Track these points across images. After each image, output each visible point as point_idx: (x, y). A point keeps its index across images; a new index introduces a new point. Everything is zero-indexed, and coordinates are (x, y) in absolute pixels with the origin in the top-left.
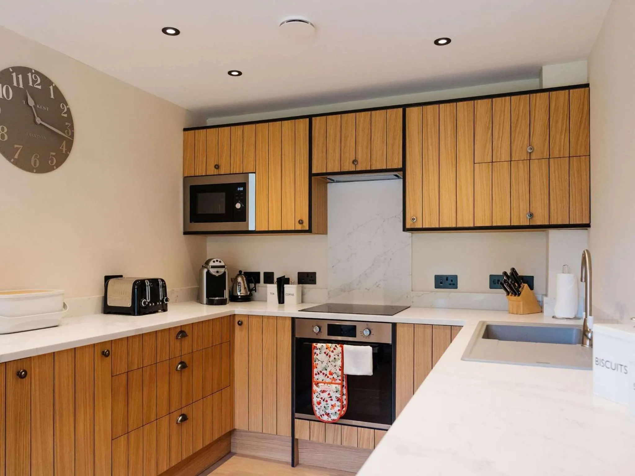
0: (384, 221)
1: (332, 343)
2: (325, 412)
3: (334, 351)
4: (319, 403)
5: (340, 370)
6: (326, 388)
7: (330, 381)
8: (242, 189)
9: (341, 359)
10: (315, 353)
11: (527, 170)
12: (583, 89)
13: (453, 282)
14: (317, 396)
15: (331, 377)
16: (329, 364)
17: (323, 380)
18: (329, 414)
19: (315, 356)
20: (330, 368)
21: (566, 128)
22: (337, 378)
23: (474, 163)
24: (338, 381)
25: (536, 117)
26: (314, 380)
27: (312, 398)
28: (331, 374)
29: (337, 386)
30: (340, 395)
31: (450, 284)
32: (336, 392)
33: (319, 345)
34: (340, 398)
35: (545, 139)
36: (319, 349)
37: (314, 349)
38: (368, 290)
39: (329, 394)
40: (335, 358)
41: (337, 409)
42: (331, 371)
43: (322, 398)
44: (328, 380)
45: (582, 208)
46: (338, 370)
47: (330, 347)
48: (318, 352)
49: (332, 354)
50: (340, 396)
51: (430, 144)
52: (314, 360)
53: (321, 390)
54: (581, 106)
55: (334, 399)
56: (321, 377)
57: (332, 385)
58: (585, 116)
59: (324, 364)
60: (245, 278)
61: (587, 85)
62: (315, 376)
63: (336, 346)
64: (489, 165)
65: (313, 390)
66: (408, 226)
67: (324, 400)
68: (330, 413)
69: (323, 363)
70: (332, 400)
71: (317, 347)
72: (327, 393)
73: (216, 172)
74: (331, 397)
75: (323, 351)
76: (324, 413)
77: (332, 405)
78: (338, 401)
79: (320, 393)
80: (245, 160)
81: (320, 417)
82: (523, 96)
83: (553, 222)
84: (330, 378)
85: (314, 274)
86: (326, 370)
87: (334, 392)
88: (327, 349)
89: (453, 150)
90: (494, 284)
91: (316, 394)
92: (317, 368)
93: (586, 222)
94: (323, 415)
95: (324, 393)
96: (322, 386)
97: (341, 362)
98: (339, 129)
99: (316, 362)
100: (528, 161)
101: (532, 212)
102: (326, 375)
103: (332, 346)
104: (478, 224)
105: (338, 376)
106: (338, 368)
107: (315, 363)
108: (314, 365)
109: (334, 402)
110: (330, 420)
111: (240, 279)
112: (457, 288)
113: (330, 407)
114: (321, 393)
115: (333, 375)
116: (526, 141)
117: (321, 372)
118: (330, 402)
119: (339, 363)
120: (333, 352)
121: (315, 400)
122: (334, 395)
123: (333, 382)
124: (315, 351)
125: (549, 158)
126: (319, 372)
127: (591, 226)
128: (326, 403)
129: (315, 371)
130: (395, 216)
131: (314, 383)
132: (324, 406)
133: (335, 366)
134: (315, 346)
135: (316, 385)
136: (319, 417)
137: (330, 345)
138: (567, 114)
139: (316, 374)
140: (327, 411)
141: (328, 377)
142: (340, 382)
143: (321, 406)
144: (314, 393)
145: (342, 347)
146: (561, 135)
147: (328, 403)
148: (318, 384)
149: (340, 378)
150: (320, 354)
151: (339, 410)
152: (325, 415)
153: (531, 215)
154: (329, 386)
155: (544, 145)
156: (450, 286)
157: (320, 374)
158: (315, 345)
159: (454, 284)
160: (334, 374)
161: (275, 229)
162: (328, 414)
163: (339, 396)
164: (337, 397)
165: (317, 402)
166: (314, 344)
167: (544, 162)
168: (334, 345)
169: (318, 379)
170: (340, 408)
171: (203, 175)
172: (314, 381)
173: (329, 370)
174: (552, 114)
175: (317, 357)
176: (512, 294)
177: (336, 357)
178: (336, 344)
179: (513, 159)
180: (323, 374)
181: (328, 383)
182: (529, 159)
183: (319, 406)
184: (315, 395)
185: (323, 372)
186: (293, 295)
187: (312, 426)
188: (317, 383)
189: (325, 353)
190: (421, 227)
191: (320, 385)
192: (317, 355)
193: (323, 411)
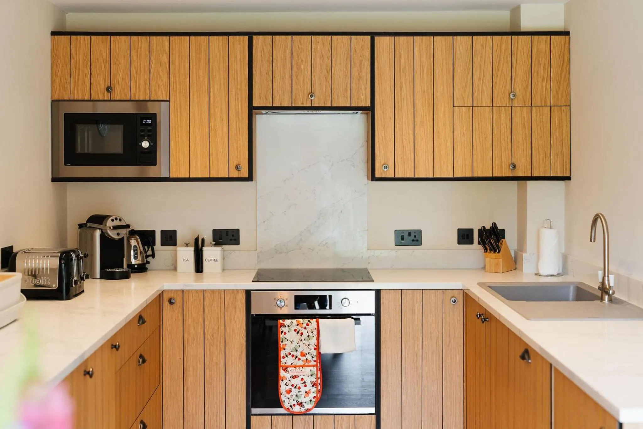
0: (332, 165)
1: (303, 318)
2: (297, 401)
3: (307, 327)
4: (289, 392)
5: (315, 349)
6: (299, 373)
7: (302, 363)
8: (149, 122)
9: (316, 337)
10: (282, 332)
11: (509, 117)
12: (563, 37)
13: (417, 238)
14: (286, 383)
15: (303, 358)
16: (301, 343)
17: (292, 364)
18: (302, 403)
19: (282, 336)
20: (303, 348)
21: (547, 77)
22: (311, 360)
23: (453, 106)
24: (313, 363)
25: (518, 62)
26: (282, 364)
27: (279, 386)
28: (303, 355)
29: (312, 368)
30: (316, 378)
31: (413, 240)
32: (311, 375)
33: (287, 322)
34: (316, 383)
35: (528, 85)
36: (287, 327)
37: (281, 327)
38: (313, 250)
39: (302, 379)
40: (308, 336)
41: (312, 396)
42: (303, 351)
43: (292, 385)
44: (300, 363)
45: (563, 160)
46: (313, 350)
47: (302, 323)
48: (285, 330)
49: (304, 332)
50: (316, 380)
51: (403, 80)
52: (281, 341)
53: (292, 376)
54: (562, 55)
55: (309, 384)
56: (289, 361)
57: (305, 368)
58: (565, 64)
59: (294, 344)
60: (139, 240)
61: (567, 33)
62: (282, 360)
63: (309, 321)
64: (469, 110)
65: (280, 376)
66: (377, 175)
67: (295, 387)
68: (303, 401)
69: (293, 342)
70: (305, 386)
71: (285, 325)
72: (300, 378)
73: (107, 96)
74: (305, 383)
75: (293, 329)
76: (295, 403)
77: (306, 392)
78: (313, 386)
79: (290, 379)
80: (153, 83)
81: (290, 408)
82: (505, 37)
83: (536, 174)
84: (302, 361)
85: (237, 231)
86: (297, 351)
87: (309, 376)
88: (297, 325)
89: (430, 91)
90: (463, 239)
91: (285, 381)
92: (284, 349)
93: (567, 174)
94: (294, 405)
95: (296, 379)
96: (292, 371)
97: (317, 339)
98: (289, 52)
99: (284, 343)
100: (510, 107)
101: (514, 163)
102: (297, 357)
103: (304, 321)
104: (457, 175)
105: (313, 357)
106: (312, 347)
107: (282, 344)
108: (280, 346)
109: (309, 387)
110: (303, 410)
111: (133, 242)
112: (421, 245)
113: (304, 394)
114: (292, 379)
115: (307, 356)
116: (508, 87)
117: (290, 354)
118: (303, 389)
119: (314, 341)
120: (305, 328)
121: (283, 388)
122: (308, 380)
123: (307, 364)
124: (283, 329)
125: (531, 106)
126: (287, 354)
127: (572, 179)
128: (298, 390)
129: (282, 353)
130: (347, 159)
131: (281, 368)
132: (295, 394)
133: (309, 345)
134: (281, 324)
135: (284, 370)
136: (288, 409)
137: (301, 320)
138: (548, 61)
139: (283, 357)
140: (300, 400)
141: (299, 359)
142: (315, 363)
143: (292, 395)
144: (282, 381)
145: (317, 322)
146: (543, 81)
147: (300, 390)
148: (287, 368)
149: (315, 359)
150: (289, 332)
151: (315, 397)
152: (296, 405)
153: (514, 167)
154: (301, 370)
155: (526, 91)
156: (414, 242)
157: (288, 357)
158: (283, 322)
159: (417, 241)
160: (307, 354)
161: (200, 176)
162: (300, 404)
163: (314, 380)
164: (313, 382)
165: (286, 391)
166: (281, 321)
167: (526, 110)
168: (306, 321)
169: (286, 363)
170: (315, 395)
171: (86, 99)
172: (281, 366)
173: (300, 350)
174: (533, 60)
175: (285, 336)
176: (491, 250)
177: (310, 334)
178: (309, 319)
179: (494, 105)
180: (293, 356)
181: (299, 366)
182: (511, 106)
183: (289, 396)
184: (282, 382)
185: (292, 354)
186: (215, 260)
187: (275, 422)
188: (285, 368)
189: (295, 330)
190: (393, 176)
191: (289, 369)
192: (285, 333)
193: (294, 400)
